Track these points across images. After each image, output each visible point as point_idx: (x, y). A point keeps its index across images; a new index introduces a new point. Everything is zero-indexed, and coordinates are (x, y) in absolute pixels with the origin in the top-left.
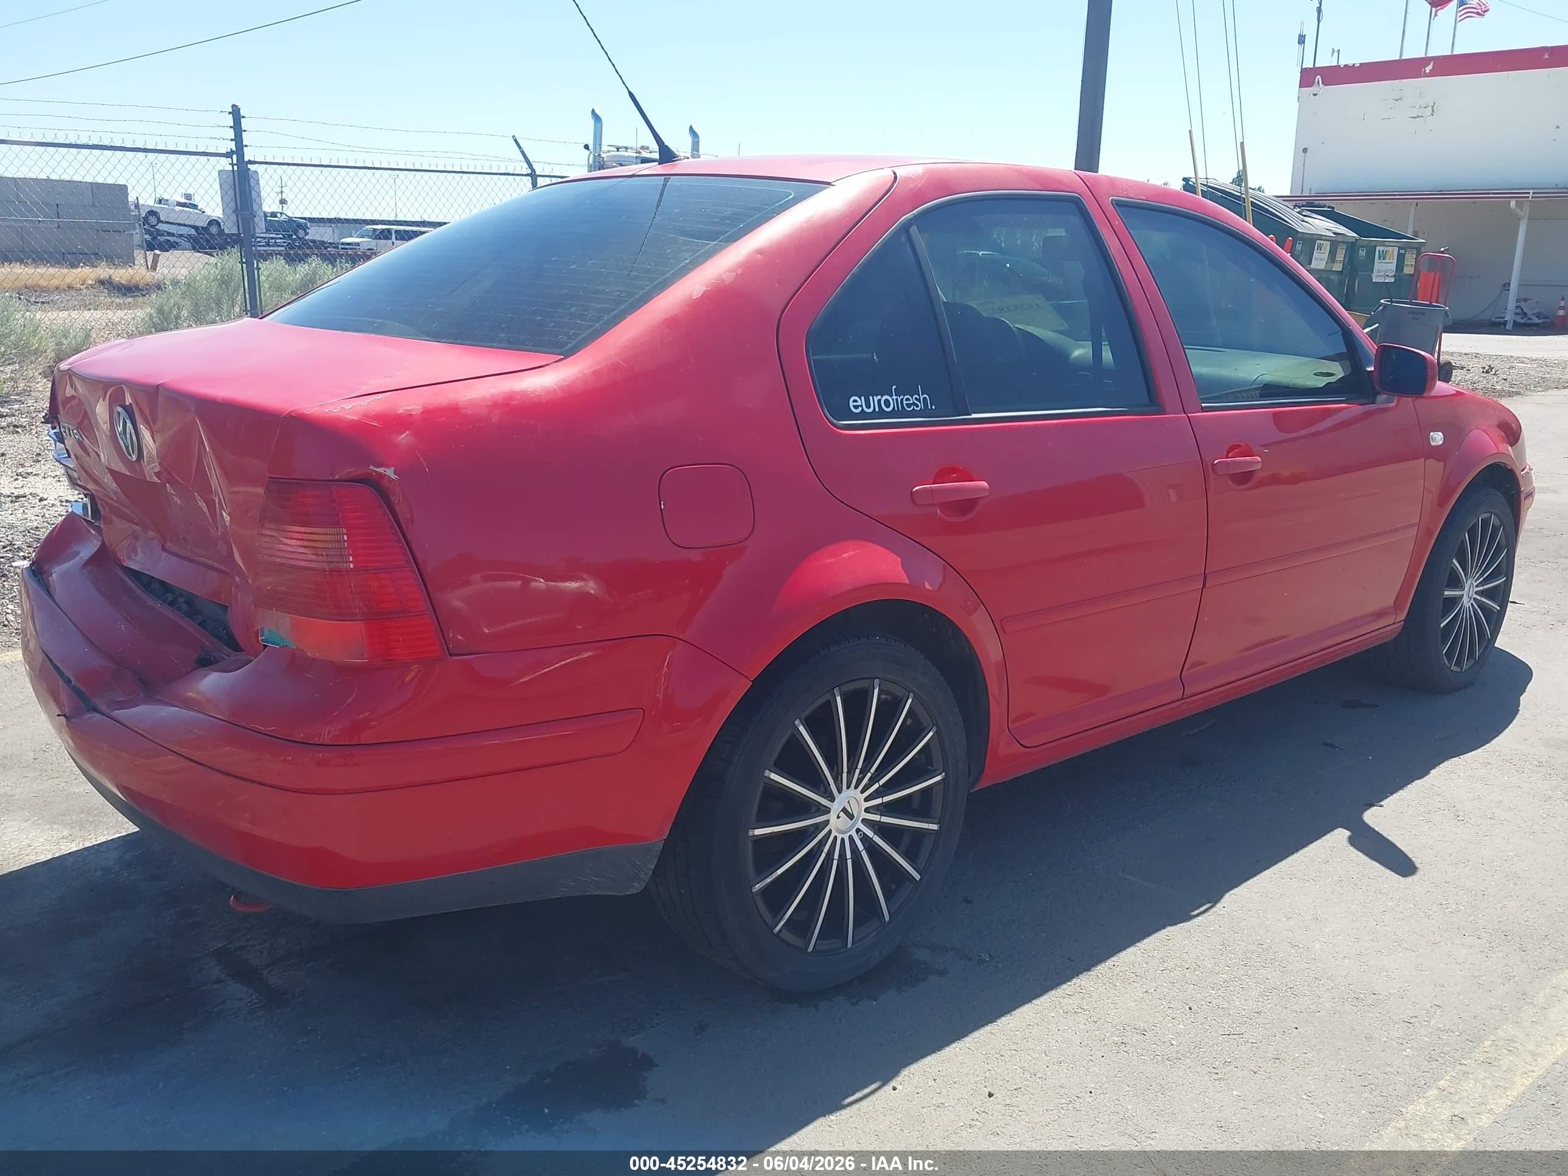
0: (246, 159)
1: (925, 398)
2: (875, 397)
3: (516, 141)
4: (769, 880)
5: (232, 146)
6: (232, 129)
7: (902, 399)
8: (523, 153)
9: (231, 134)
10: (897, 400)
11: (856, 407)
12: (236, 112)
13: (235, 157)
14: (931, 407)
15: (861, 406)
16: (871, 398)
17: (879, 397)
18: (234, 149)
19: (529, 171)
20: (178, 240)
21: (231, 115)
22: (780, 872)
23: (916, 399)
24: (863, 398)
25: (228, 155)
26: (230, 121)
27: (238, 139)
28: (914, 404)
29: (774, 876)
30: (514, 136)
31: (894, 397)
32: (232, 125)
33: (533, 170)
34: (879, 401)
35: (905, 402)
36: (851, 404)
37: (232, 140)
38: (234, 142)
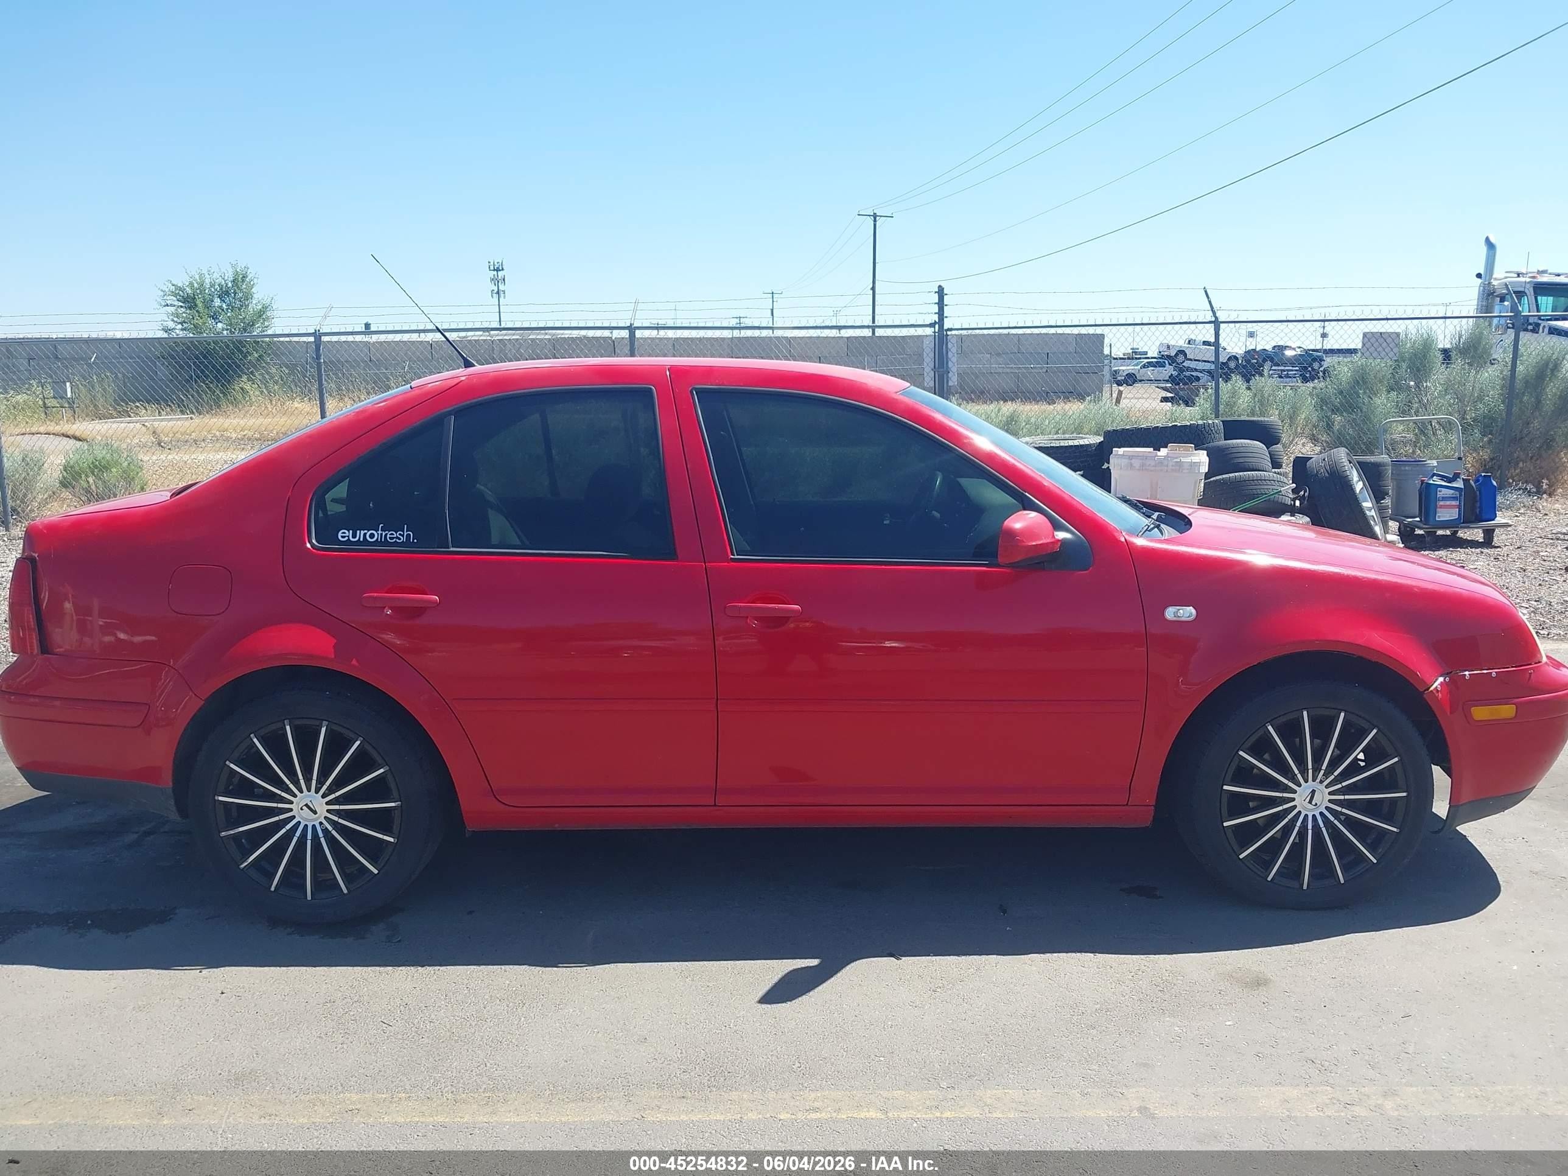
0: (946, 327)
1: (410, 534)
2: (362, 531)
3: (1206, 292)
4: (232, 832)
5: (936, 318)
6: (937, 305)
7: (386, 534)
8: (1210, 302)
9: (936, 309)
10: (382, 534)
11: (342, 537)
12: (941, 292)
13: (937, 326)
14: (413, 540)
15: (348, 536)
16: (358, 532)
17: (366, 531)
18: (937, 321)
19: (1213, 319)
20: (1200, 375)
21: (937, 294)
22: (241, 829)
23: (400, 534)
24: (351, 531)
25: (932, 325)
26: (936, 298)
27: (941, 313)
28: (397, 538)
29: (237, 831)
30: (1205, 288)
31: (380, 532)
32: (937, 302)
33: (1216, 318)
34: (365, 534)
35: (388, 536)
36: (340, 534)
37: (935, 313)
38: (937, 315)
